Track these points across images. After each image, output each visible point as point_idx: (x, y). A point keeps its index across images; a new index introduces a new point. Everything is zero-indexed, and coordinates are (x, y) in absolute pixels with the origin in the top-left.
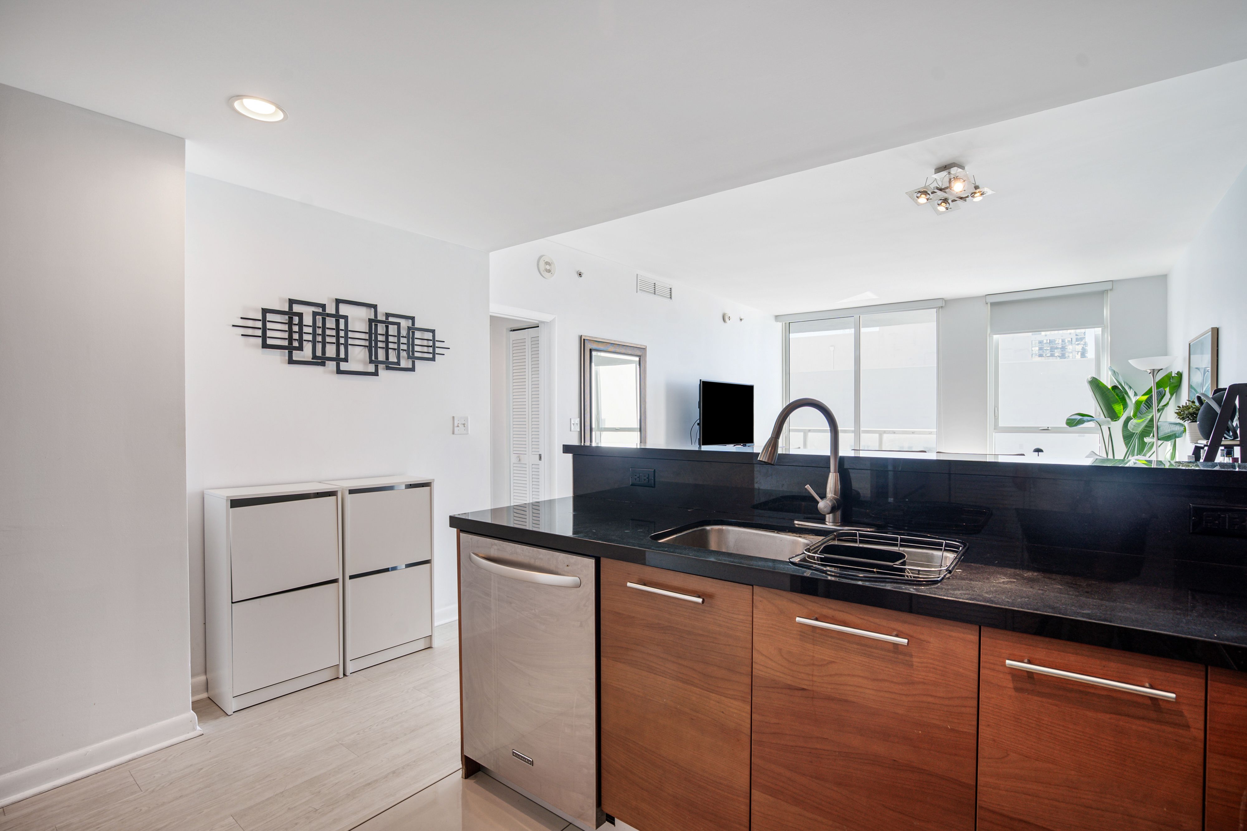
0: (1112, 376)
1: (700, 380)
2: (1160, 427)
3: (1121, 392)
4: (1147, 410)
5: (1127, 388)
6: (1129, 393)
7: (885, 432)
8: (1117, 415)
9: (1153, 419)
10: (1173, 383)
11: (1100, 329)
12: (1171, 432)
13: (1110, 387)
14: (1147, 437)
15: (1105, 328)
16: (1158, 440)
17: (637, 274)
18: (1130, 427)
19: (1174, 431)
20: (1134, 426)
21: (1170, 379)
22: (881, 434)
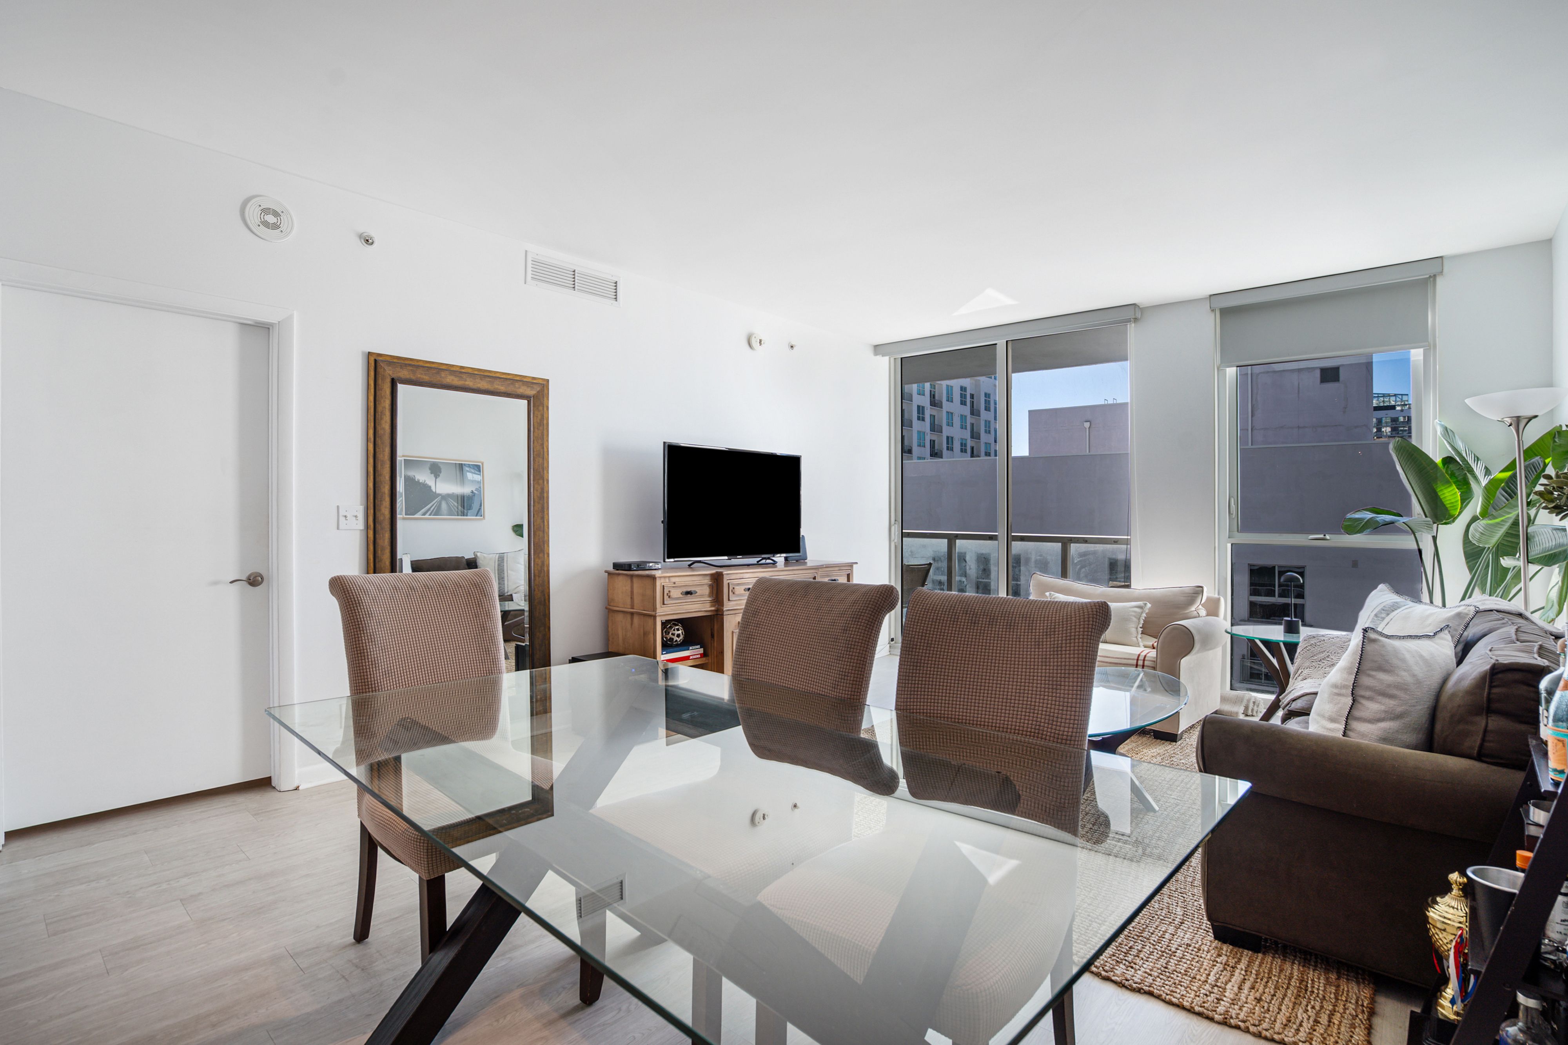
0: (1442, 438)
1: (664, 443)
2: (1534, 537)
3: (1460, 468)
4: (1507, 500)
5: (1471, 462)
6: (1475, 470)
7: (1071, 540)
8: (1449, 513)
9: (1519, 520)
10: (1560, 446)
11: (1422, 350)
12: (1556, 547)
13: (1438, 460)
14: (1505, 557)
15: (1430, 348)
16: (1528, 562)
17: (526, 251)
18: (1473, 536)
19: (1563, 545)
20: (1482, 533)
21: (1554, 437)
22: (1065, 543)
